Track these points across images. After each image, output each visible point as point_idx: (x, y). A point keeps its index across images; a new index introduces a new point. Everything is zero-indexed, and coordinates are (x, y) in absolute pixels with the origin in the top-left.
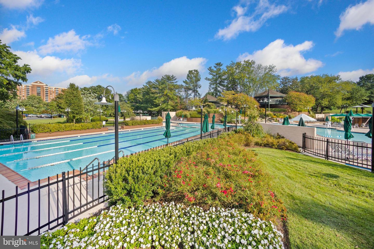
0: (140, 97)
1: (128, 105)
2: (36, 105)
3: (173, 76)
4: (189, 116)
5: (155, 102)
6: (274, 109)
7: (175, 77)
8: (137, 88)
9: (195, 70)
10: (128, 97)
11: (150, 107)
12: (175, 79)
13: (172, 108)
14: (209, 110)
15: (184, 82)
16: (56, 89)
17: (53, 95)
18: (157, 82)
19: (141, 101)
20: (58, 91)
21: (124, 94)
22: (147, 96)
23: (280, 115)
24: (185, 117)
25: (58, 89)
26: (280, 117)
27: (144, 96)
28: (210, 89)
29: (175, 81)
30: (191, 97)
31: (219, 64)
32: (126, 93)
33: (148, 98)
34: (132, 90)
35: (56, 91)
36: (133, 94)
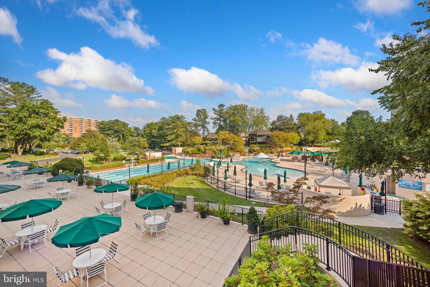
0: (155, 132)
1: (144, 139)
2: (56, 139)
3: (182, 115)
4: (191, 153)
5: (167, 139)
6: (262, 145)
7: (184, 117)
8: (153, 123)
9: (202, 109)
10: (144, 131)
11: (164, 142)
12: (184, 119)
13: (181, 144)
14: (206, 148)
15: (193, 120)
16: (70, 119)
17: (67, 125)
18: (170, 118)
19: (156, 136)
20: (72, 121)
21: (141, 127)
22: (161, 132)
23: (265, 150)
24: (188, 153)
25: (72, 119)
26: (264, 152)
27: (158, 131)
28: (214, 127)
29: (185, 120)
30: (200, 132)
31: (222, 106)
32: (143, 127)
33: (162, 133)
34: (148, 124)
35: (70, 121)
36: (149, 129)
